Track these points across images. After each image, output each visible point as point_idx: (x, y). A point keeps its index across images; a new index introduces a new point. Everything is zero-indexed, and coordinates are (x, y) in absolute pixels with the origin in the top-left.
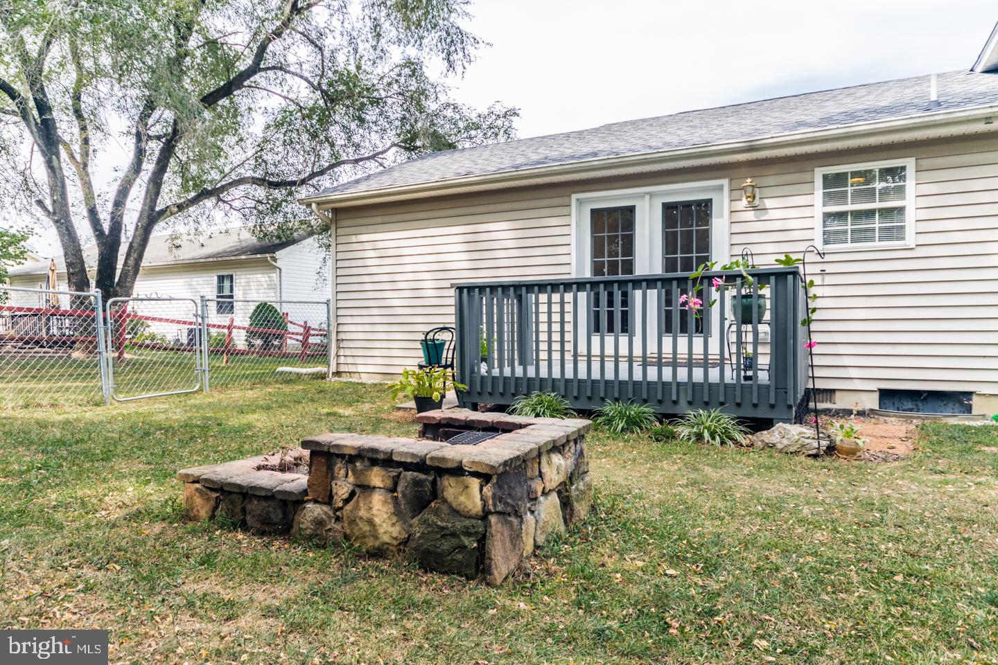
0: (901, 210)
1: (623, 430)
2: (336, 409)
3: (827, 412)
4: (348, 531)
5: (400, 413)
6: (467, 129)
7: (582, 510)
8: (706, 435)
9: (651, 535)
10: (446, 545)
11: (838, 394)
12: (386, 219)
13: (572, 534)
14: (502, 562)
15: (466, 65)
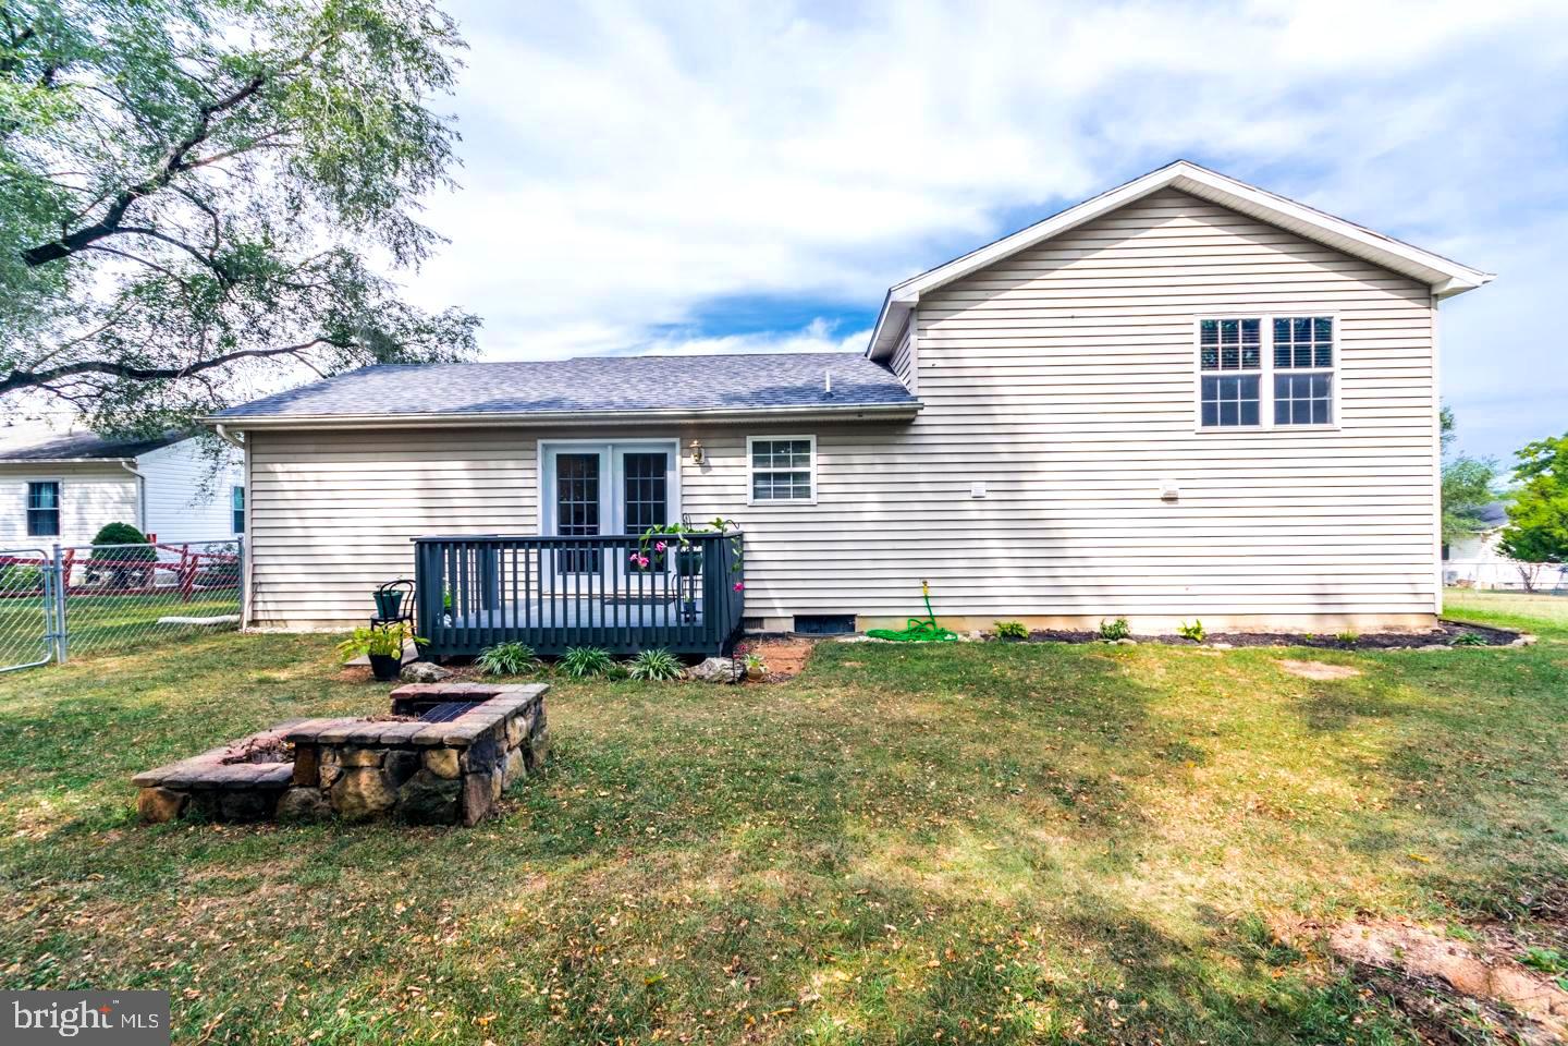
0: (806, 475)
1: (583, 673)
2: (266, 674)
3: (756, 637)
4: (336, 806)
5: (351, 672)
6: (418, 331)
7: (540, 756)
8: (652, 672)
9: (593, 769)
10: (429, 804)
11: (765, 621)
12: (322, 448)
13: (531, 776)
14: (476, 809)
15: (421, 260)
